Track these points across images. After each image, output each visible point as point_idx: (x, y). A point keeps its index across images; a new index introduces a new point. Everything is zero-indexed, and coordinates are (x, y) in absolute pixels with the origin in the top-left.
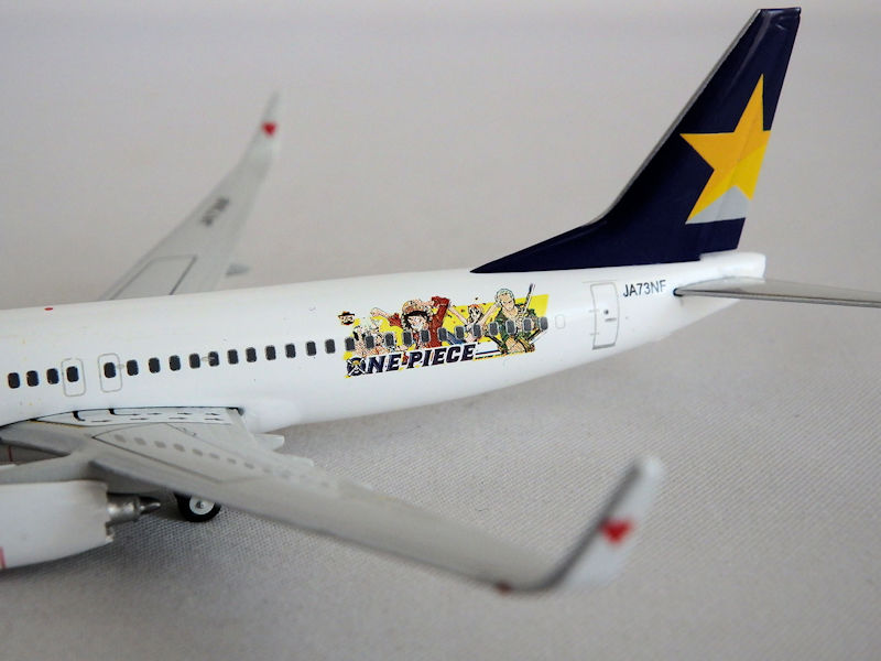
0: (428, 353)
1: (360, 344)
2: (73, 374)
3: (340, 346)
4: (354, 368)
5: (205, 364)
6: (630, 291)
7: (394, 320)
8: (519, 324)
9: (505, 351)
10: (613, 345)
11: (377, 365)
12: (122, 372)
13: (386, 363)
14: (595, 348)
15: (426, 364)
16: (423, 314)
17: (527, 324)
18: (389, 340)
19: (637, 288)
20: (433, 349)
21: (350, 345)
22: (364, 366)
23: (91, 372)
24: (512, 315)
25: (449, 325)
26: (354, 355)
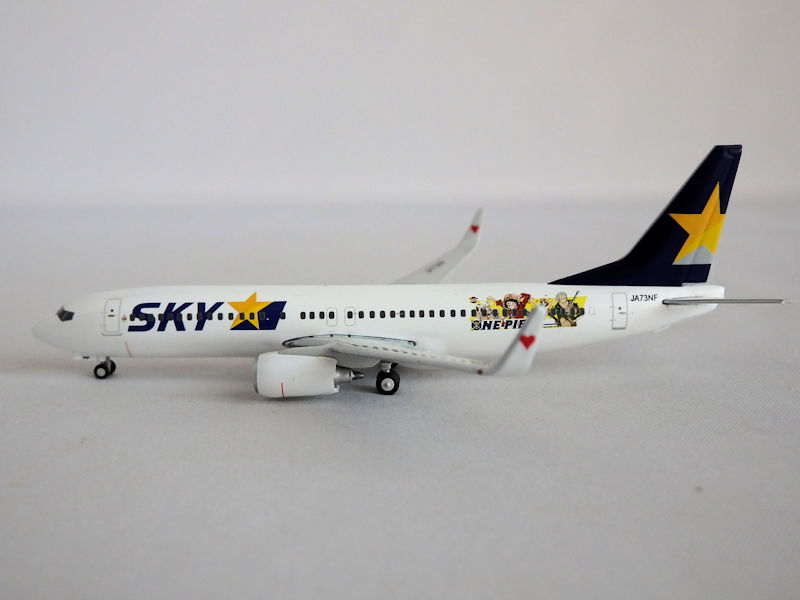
0: (516, 322)
1: (479, 313)
2: (332, 315)
3: (469, 313)
4: (475, 326)
5: (398, 316)
6: (635, 298)
7: (499, 303)
8: (568, 311)
9: (559, 325)
10: (624, 328)
11: (487, 325)
12: (356, 316)
13: (493, 325)
14: (613, 329)
15: (515, 327)
16: (515, 301)
17: (572, 311)
18: (495, 313)
19: (640, 298)
20: (519, 320)
21: (474, 313)
22: (480, 325)
23: (341, 315)
24: (564, 305)
25: (528, 307)
26: (475, 319)
